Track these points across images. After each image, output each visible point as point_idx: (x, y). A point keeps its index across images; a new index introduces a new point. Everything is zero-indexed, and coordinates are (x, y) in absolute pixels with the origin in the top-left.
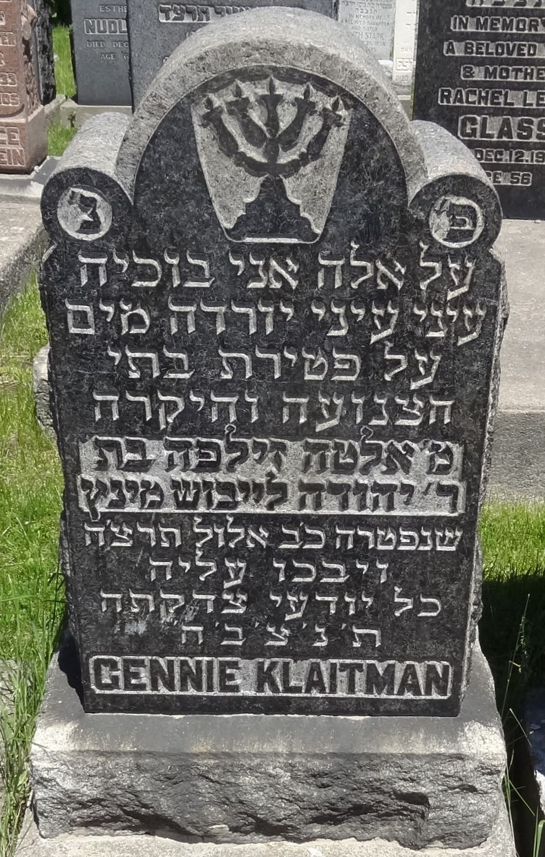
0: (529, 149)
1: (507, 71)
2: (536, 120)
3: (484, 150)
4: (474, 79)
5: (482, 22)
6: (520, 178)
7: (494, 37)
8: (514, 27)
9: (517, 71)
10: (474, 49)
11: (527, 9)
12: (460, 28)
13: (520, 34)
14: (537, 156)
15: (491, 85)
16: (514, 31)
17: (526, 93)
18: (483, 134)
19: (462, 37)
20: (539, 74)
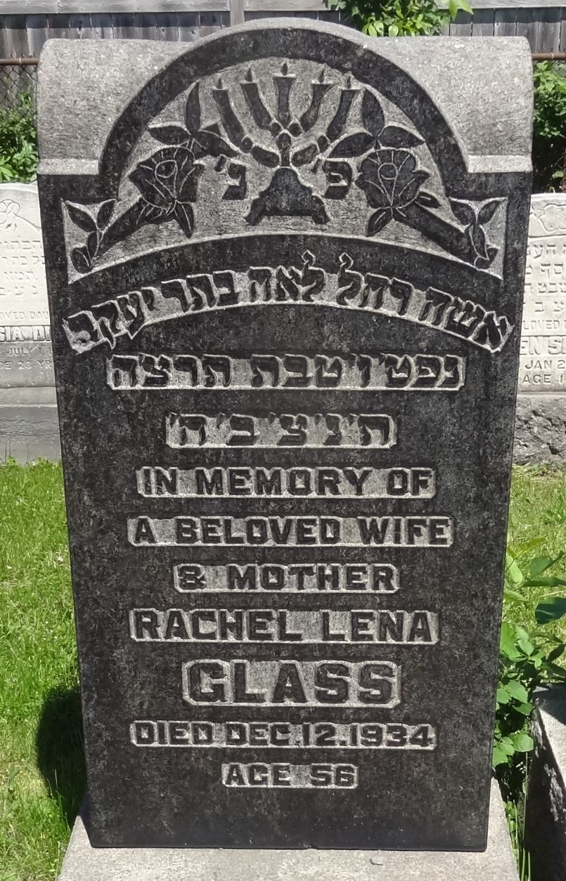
0: (346, 721)
1: (279, 574)
2: (353, 667)
3: (246, 725)
4: (205, 590)
5: (209, 477)
6: (332, 774)
7: (242, 508)
8: (284, 485)
9: (301, 573)
10: (198, 531)
11: (308, 450)
12: (159, 491)
13: (300, 501)
14: (364, 733)
15: (245, 602)
16: (285, 494)
17: (326, 616)
18: (240, 694)
19: (165, 510)
20: (350, 578)
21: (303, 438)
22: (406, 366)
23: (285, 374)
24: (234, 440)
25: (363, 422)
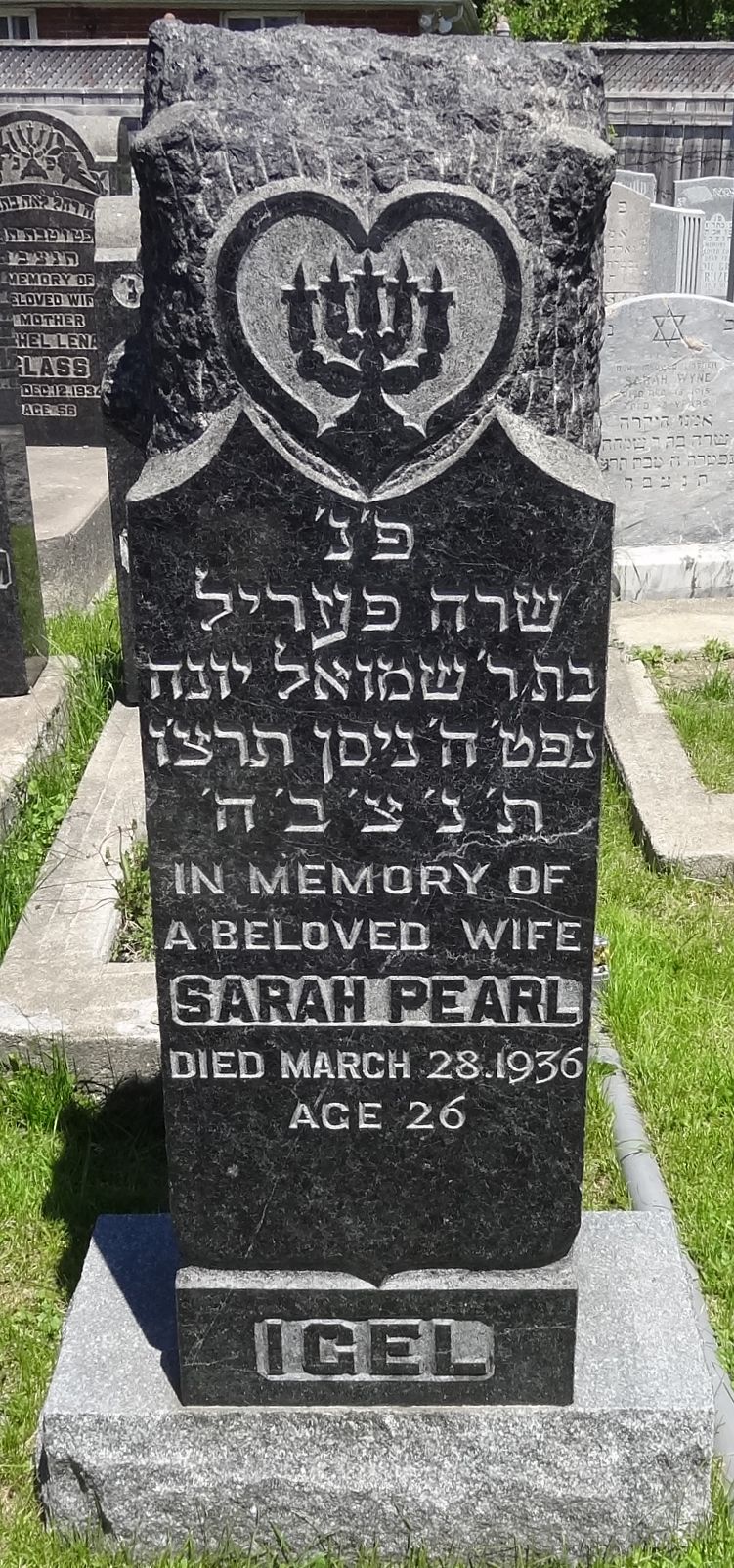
0: (69, 384)
1: (40, 318)
2: (71, 359)
3: (31, 386)
6: (66, 409)
7: (24, 290)
8: (39, 281)
9: (48, 318)
11: (47, 266)
13: (46, 287)
14: (78, 390)
15: (27, 330)
16: (40, 284)
17: (58, 337)
18: (28, 372)
20: (66, 320)
21: (45, 262)
22: (80, 234)
23: (37, 236)
24: (20, 262)
25: (67, 255)
